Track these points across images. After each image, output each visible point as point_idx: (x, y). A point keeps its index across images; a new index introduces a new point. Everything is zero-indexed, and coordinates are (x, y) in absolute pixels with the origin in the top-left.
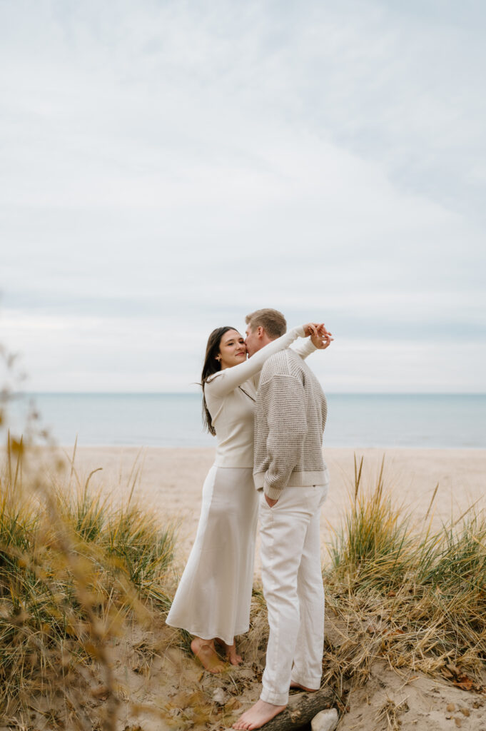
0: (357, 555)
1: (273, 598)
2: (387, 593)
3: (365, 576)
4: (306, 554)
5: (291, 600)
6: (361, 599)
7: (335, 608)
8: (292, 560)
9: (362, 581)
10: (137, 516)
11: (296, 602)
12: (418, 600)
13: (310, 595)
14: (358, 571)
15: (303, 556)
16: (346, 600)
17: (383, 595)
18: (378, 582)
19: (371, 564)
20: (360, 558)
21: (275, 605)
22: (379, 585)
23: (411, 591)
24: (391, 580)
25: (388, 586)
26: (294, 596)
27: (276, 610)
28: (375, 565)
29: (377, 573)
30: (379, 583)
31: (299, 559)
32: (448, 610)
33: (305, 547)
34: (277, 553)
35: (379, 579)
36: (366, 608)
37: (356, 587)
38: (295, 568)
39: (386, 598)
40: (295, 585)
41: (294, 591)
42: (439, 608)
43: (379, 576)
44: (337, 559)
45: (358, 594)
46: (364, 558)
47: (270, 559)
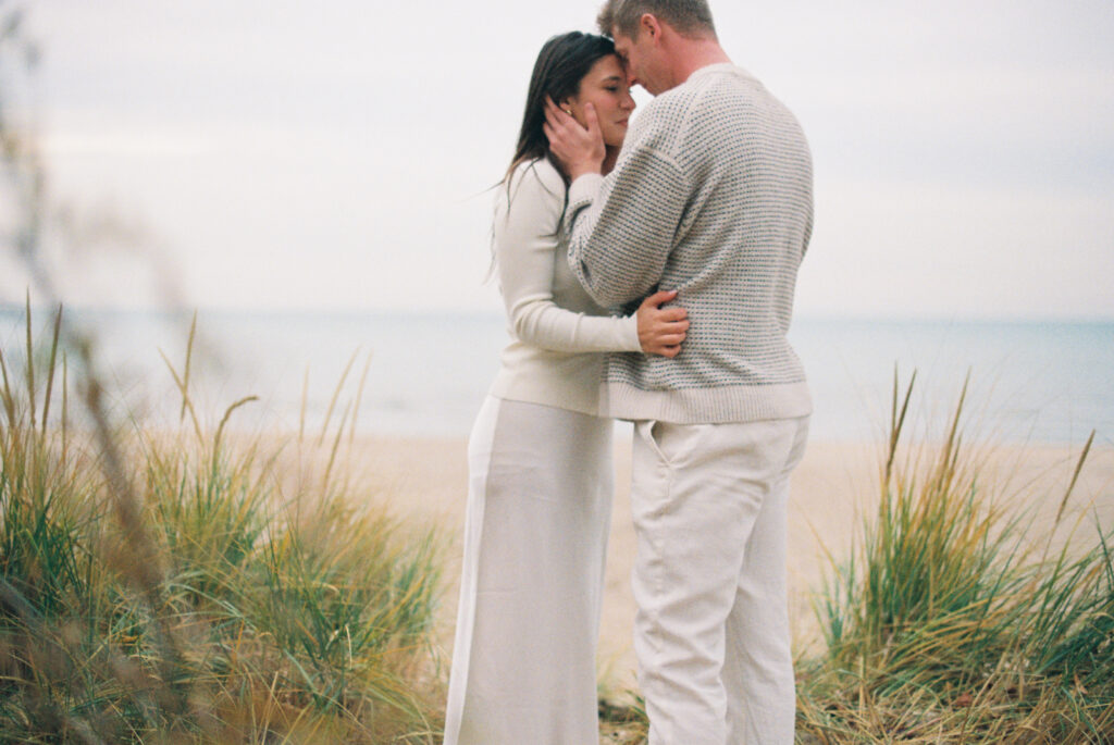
0: (884, 615)
1: (659, 685)
2: (953, 698)
3: (902, 661)
4: (749, 587)
5: (704, 692)
6: (890, 712)
7: (824, 729)
8: (710, 597)
9: (896, 671)
10: (342, 521)
11: (719, 700)
12: (1029, 711)
13: (756, 686)
14: (885, 652)
15: (740, 592)
16: (853, 712)
17: (944, 702)
18: (932, 674)
19: (917, 632)
20: (890, 620)
21: (663, 704)
22: (935, 681)
23: (1012, 692)
24: (964, 668)
25: (956, 684)
26: (712, 683)
27: (665, 716)
28: (926, 635)
29: (931, 652)
30: (936, 677)
31: (730, 597)
32: (1100, 728)
33: (747, 568)
34: (674, 578)
35: (935, 667)
36: (900, 730)
37: (880, 685)
38: (718, 616)
39: (950, 709)
40: (718, 655)
41: (714, 672)
42: (1077, 725)
43: (935, 659)
44: (836, 628)
45: (882, 698)
46: (902, 620)
47: (657, 592)
